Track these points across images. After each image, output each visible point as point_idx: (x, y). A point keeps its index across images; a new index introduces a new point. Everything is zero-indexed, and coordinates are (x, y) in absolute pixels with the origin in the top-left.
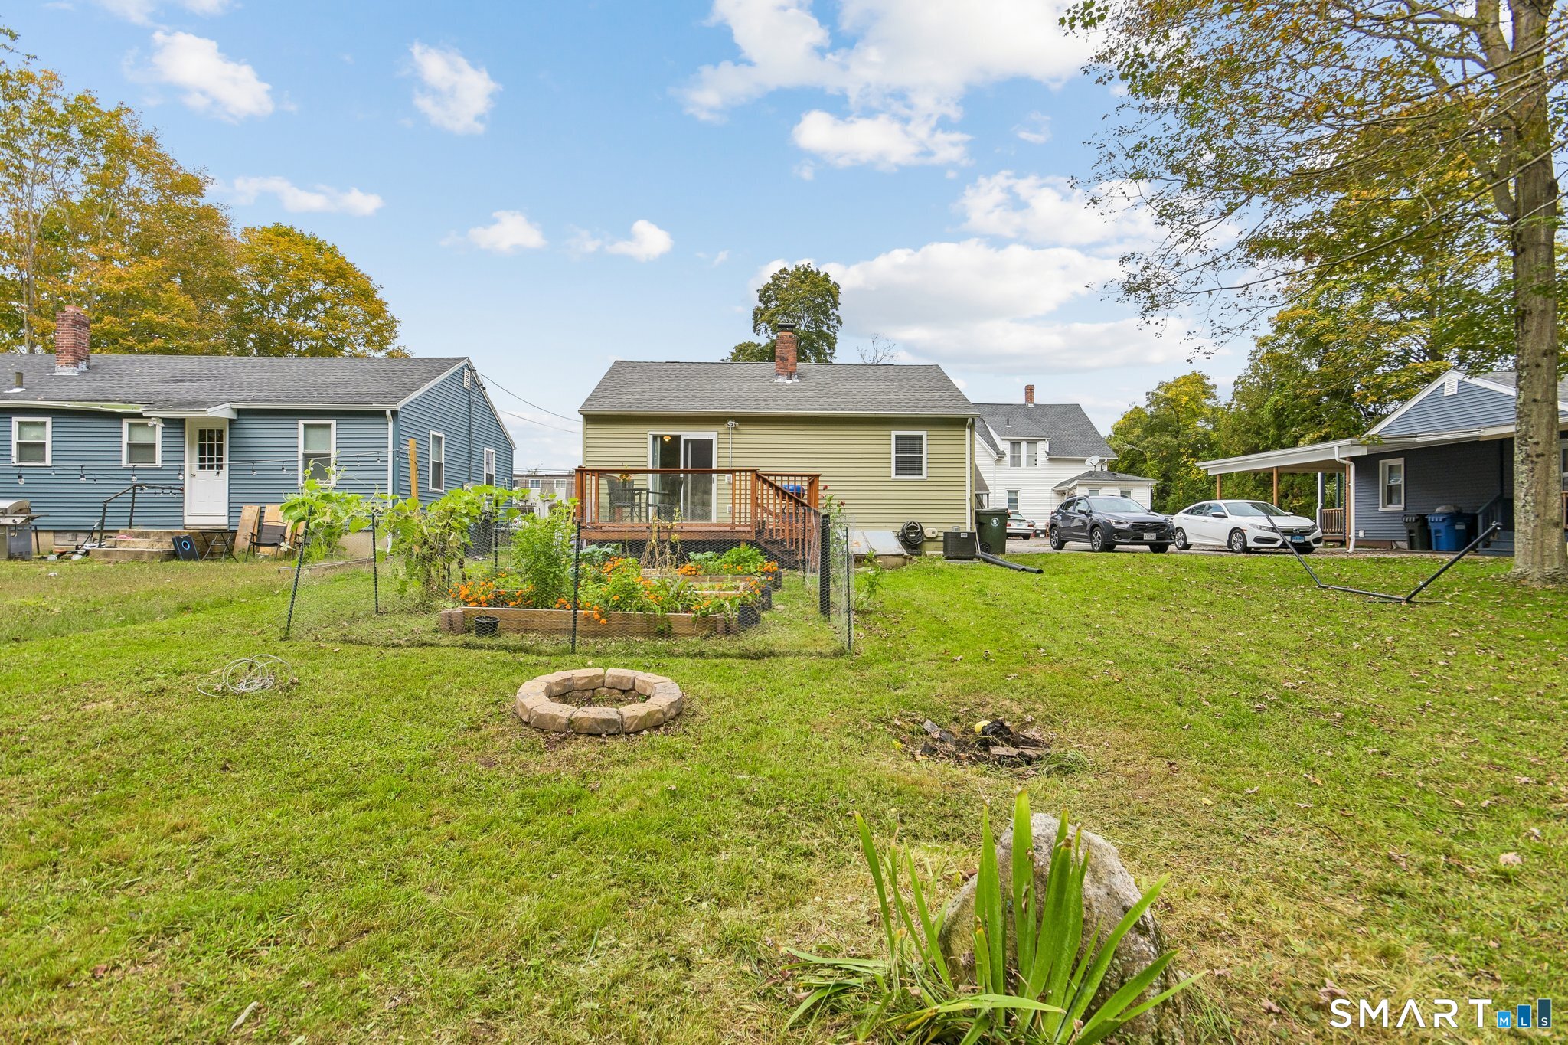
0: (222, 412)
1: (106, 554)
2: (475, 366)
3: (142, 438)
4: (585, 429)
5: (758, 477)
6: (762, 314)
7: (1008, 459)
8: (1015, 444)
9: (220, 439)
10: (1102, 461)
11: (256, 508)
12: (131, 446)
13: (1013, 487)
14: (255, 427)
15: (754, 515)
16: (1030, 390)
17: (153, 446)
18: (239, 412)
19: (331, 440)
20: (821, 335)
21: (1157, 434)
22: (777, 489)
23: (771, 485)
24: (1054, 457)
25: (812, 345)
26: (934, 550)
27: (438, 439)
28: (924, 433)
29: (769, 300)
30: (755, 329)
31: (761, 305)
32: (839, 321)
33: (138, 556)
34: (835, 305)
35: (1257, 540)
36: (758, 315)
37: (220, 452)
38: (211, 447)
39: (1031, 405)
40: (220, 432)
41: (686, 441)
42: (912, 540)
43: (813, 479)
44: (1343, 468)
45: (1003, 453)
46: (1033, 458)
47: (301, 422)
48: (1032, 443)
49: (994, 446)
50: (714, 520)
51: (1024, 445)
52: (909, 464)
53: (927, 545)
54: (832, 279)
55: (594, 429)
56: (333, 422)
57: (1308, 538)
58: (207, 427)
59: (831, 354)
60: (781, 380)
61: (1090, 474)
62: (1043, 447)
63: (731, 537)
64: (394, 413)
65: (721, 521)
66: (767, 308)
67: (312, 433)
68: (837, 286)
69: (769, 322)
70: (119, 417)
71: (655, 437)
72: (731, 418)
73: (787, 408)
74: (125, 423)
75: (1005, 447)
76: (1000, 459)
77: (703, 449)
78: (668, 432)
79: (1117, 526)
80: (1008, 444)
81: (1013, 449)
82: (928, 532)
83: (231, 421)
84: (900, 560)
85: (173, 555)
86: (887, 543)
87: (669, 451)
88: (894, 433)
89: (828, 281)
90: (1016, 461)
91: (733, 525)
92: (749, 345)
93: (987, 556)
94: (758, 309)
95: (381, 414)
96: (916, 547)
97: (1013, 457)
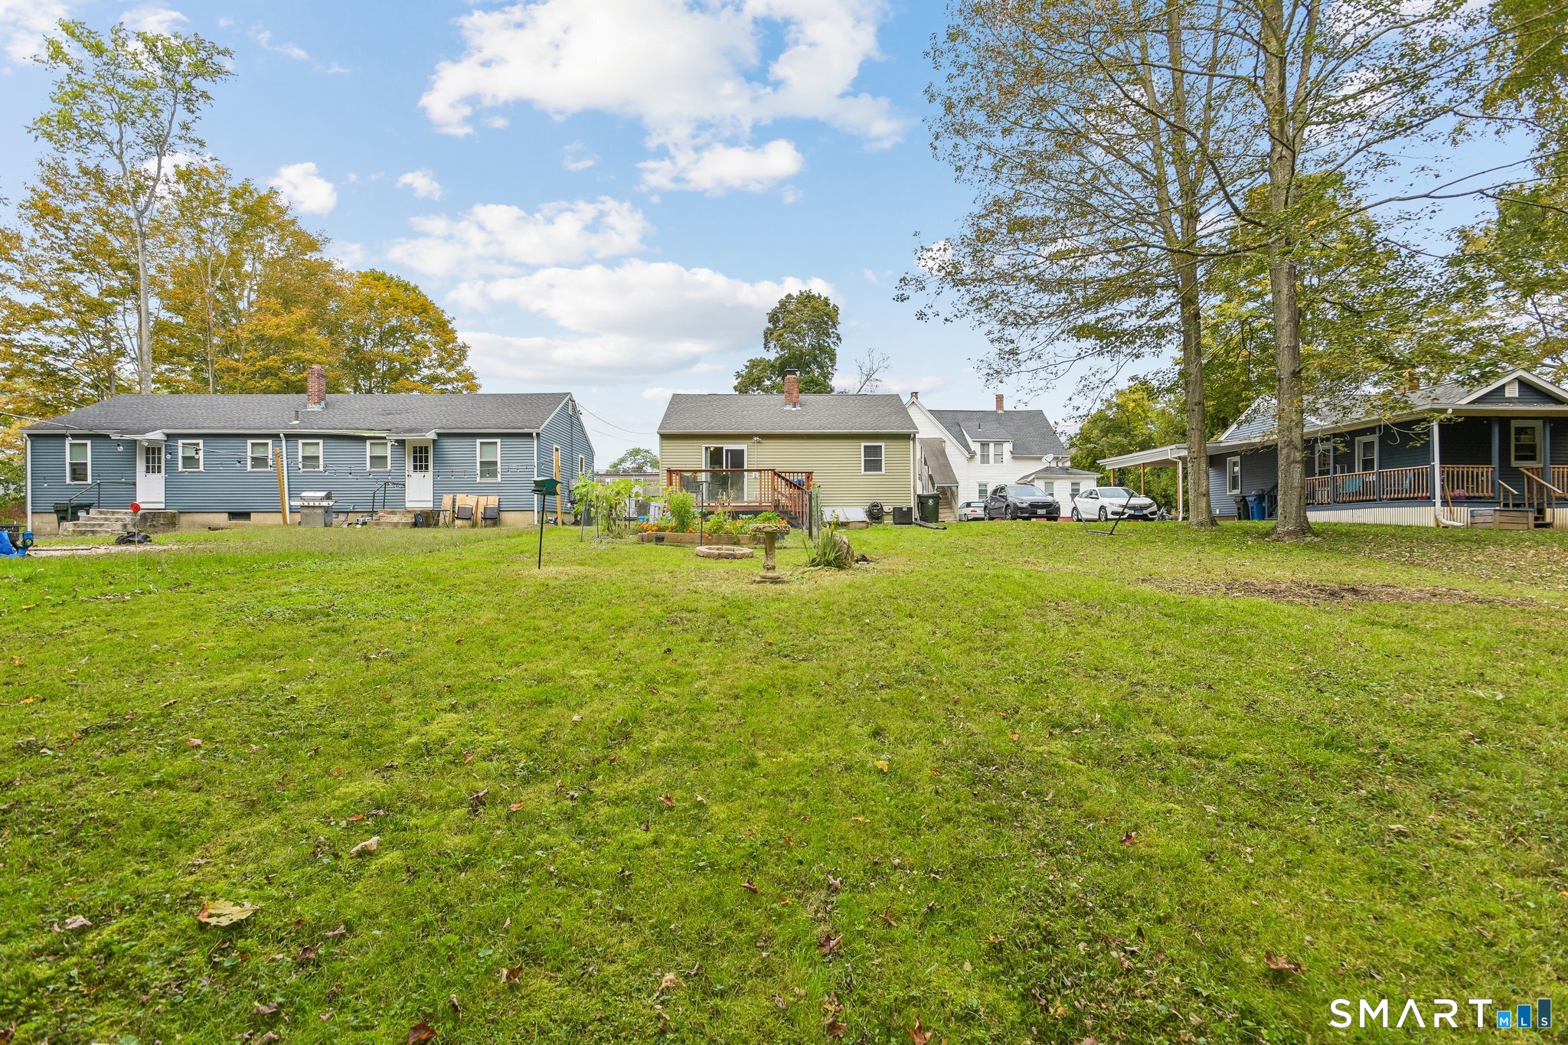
0: (431, 435)
1: (377, 524)
2: (575, 398)
3: (379, 452)
4: (661, 444)
5: (775, 473)
6: (771, 334)
7: (978, 457)
8: (984, 445)
9: (427, 452)
10: (1054, 458)
11: (451, 496)
12: (372, 457)
13: (983, 481)
14: (449, 444)
15: (773, 496)
16: (1000, 399)
17: (385, 457)
18: (439, 435)
19: (498, 452)
20: (823, 350)
21: (1110, 435)
22: (787, 480)
23: (783, 478)
24: (1016, 455)
25: (815, 359)
26: (888, 520)
27: (557, 450)
28: (882, 444)
29: (778, 320)
30: (766, 346)
31: (771, 326)
32: (839, 338)
33: (396, 525)
34: (834, 326)
35: (1113, 513)
36: (768, 334)
37: (427, 461)
38: (421, 457)
39: (1000, 412)
40: (426, 448)
41: (727, 451)
42: (875, 515)
43: (809, 475)
44: (1175, 463)
45: (974, 453)
46: (999, 457)
47: (479, 441)
48: (999, 444)
49: (967, 447)
50: (746, 499)
51: (992, 445)
52: (873, 463)
53: (885, 517)
54: (832, 302)
55: (667, 443)
56: (498, 441)
57: (1145, 512)
58: (418, 445)
59: (832, 366)
60: (789, 408)
61: (1047, 469)
62: (1007, 447)
63: (760, 509)
64: (538, 434)
65: (751, 499)
66: (776, 327)
67: (485, 447)
68: (836, 309)
69: (778, 341)
70: (363, 439)
71: (706, 448)
72: (756, 435)
73: (792, 428)
74: (368, 443)
75: (976, 447)
76: (972, 458)
77: (737, 457)
78: (713, 445)
79: (1020, 505)
80: (979, 445)
81: (982, 450)
82: (886, 509)
83: (434, 441)
84: (864, 525)
85: (415, 525)
86: (859, 514)
87: (716, 456)
88: (863, 444)
89: (827, 305)
90: (985, 459)
91: (761, 502)
92: (762, 360)
93: (922, 523)
94: (768, 329)
95: (530, 435)
96: (878, 518)
97: (982, 456)
